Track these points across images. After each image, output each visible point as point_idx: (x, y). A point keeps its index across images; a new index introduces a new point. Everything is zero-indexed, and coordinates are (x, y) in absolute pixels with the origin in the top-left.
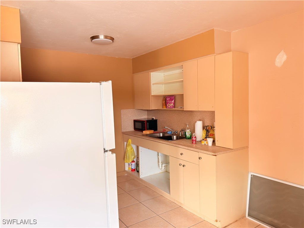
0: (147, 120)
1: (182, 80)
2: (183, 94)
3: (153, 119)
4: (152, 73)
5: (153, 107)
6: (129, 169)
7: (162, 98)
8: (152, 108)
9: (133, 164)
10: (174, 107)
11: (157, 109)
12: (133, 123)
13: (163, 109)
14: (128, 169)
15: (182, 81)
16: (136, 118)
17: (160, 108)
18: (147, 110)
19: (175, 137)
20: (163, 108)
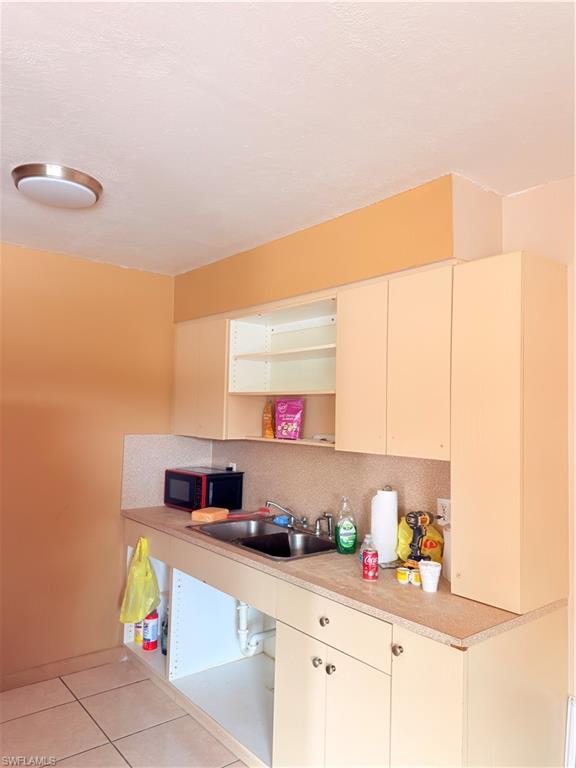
0: (210, 472)
1: (332, 346)
2: (334, 395)
3: (231, 469)
4: (232, 322)
5: (230, 432)
6: (136, 640)
7: (262, 405)
8: (227, 436)
9: (152, 623)
10: (301, 436)
11: (244, 438)
12: (164, 480)
13: (264, 439)
14: (132, 640)
15: (332, 352)
16: (173, 466)
17: (256, 434)
18: (214, 441)
19: (298, 540)
20: (264, 435)
